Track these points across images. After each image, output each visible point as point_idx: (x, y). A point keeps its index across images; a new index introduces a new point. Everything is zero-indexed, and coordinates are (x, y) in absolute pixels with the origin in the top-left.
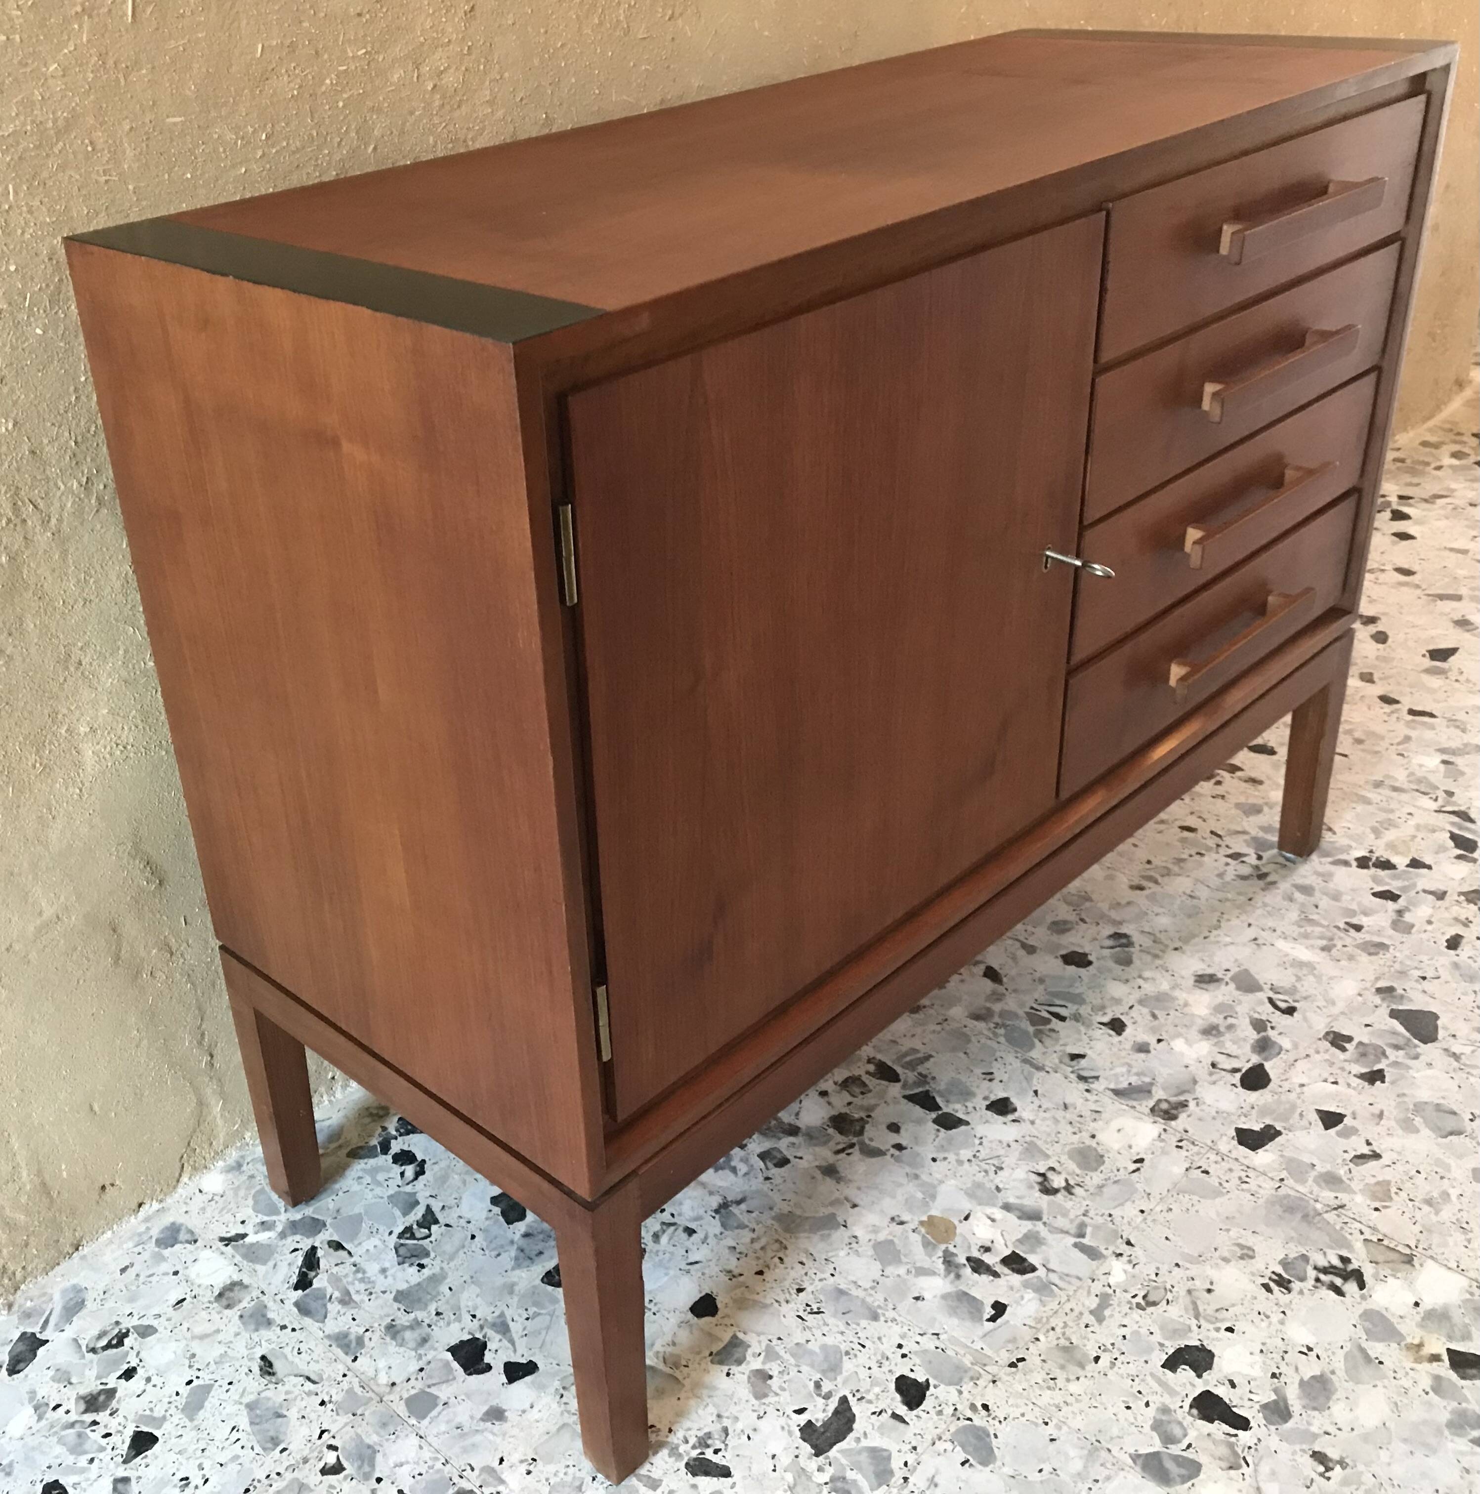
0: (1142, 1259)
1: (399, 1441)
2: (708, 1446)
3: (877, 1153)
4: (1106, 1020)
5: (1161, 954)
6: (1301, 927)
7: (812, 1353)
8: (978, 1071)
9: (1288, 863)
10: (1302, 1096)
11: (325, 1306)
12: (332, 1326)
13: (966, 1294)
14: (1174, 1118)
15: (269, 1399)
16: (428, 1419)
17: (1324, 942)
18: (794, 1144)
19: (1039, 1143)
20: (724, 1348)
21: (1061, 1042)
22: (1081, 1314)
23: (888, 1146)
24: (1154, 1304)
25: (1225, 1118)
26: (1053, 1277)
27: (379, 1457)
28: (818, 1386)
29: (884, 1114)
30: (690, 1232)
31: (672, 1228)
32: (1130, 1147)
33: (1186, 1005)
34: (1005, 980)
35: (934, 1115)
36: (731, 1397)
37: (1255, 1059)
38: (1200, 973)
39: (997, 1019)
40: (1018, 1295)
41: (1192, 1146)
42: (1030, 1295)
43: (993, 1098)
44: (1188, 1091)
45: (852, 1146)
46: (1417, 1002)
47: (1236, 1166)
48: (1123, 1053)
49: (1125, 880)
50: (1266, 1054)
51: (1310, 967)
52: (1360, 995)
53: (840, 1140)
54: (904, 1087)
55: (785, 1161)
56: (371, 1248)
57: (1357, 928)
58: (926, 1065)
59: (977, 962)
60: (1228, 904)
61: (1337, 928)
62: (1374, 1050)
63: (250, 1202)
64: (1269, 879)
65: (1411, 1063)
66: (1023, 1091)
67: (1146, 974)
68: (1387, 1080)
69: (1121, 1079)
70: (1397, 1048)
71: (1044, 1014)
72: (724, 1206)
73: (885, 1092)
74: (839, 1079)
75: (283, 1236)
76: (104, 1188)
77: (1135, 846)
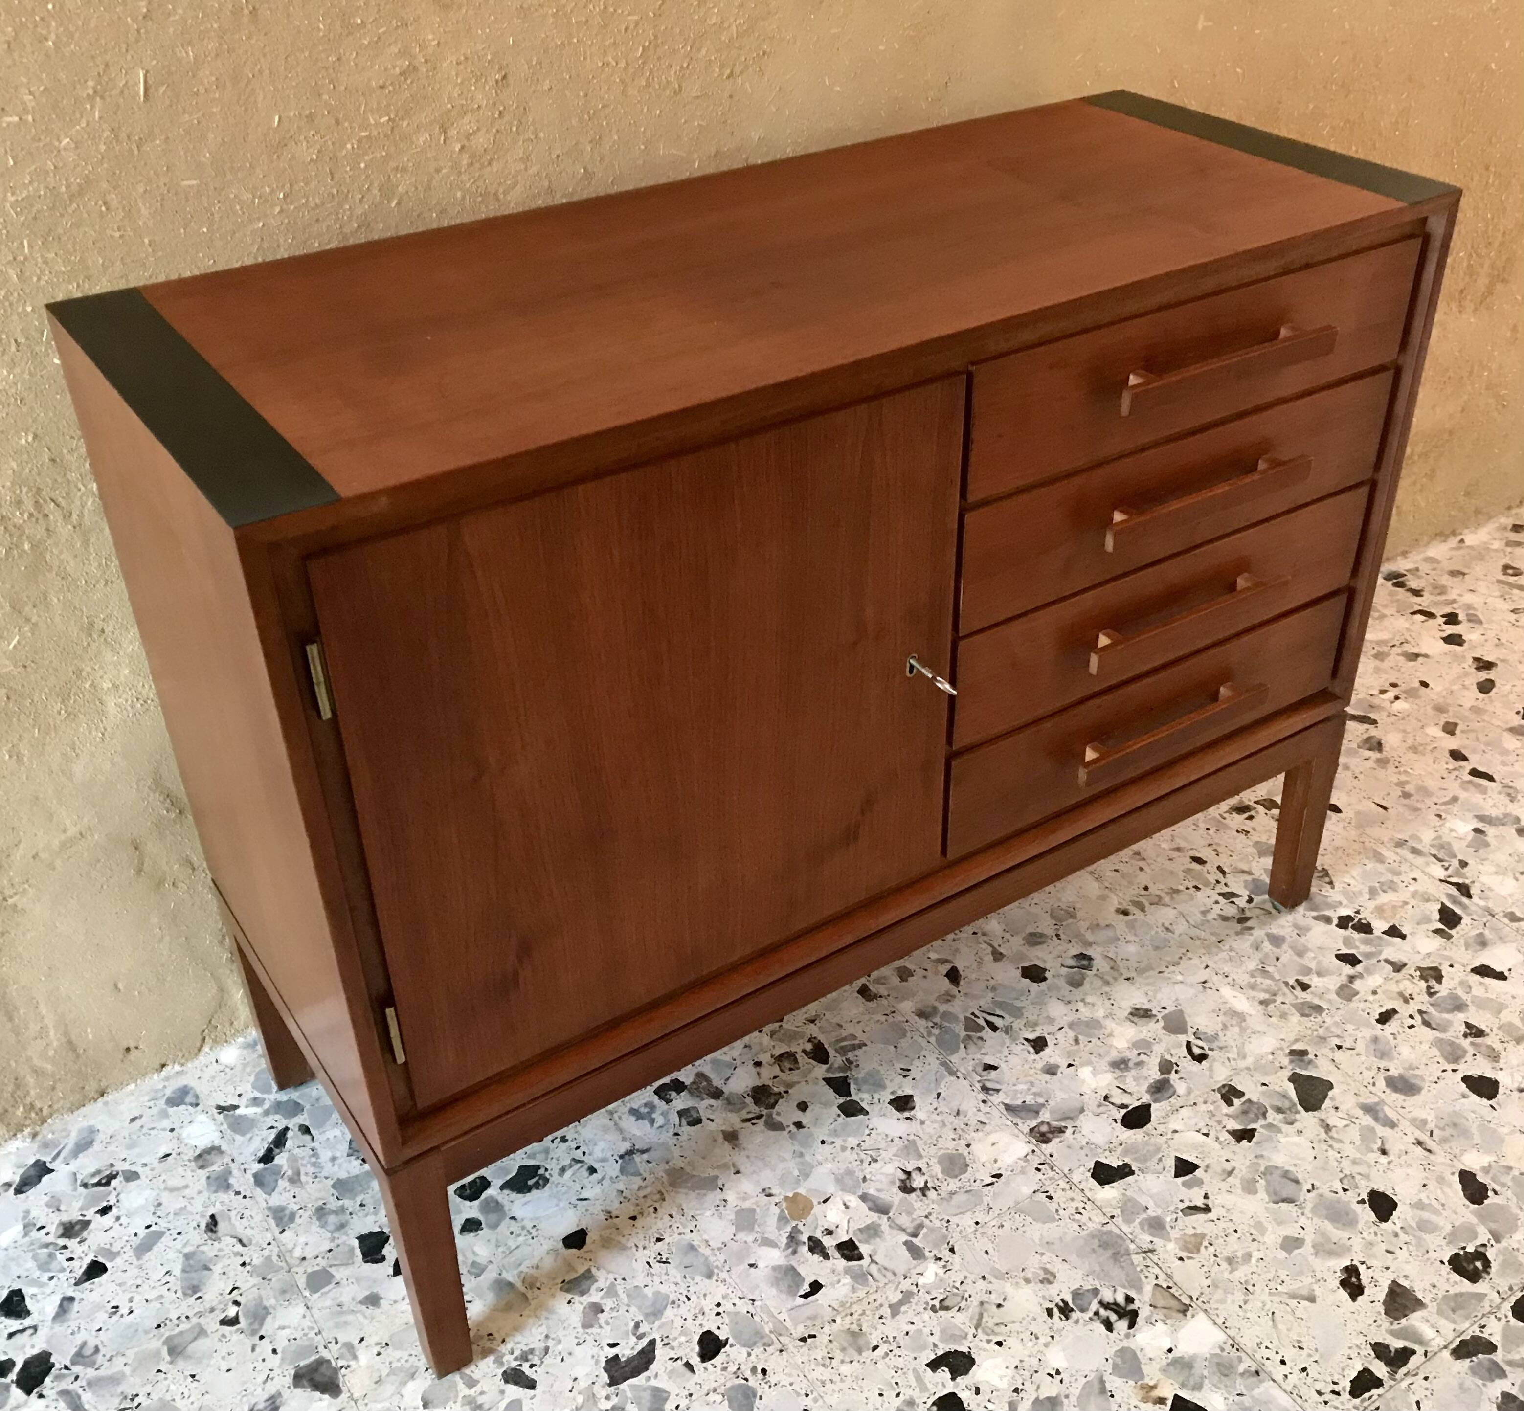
0: (956, 1267)
1: (290, 1308)
2: (527, 1360)
3: (778, 1127)
4: (1032, 1036)
5: (1112, 981)
6: (1253, 976)
7: (645, 1296)
8: (898, 1065)
9: (1273, 912)
10: (1170, 1142)
11: (277, 1181)
12: (276, 1200)
13: (793, 1269)
14: (1047, 1141)
15: (203, 1252)
16: (319, 1294)
17: (1267, 996)
18: (712, 1106)
19: (920, 1144)
20: (575, 1279)
21: (983, 1051)
22: (881, 1305)
23: (791, 1123)
24: (947, 1308)
25: (1091, 1150)
26: (874, 1269)
27: (269, 1319)
28: (637, 1326)
29: (799, 1093)
30: (592, 1170)
31: (579, 1165)
32: (996, 1161)
33: (1111, 1035)
34: (962, 982)
35: (841, 1100)
36: (563, 1322)
37: (1146, 1099)
38: (1138, 1006)
39: (937, 1019)
40: (836, 1279)
41: (1049, 1171)
42: (847, 1280)
43: (900, 1093)
44: (1072, 1118)
45: (760, 1117)
46: (1321, 1070)
47: (1078, 1196)
48: (1032, 1072)
49: (1116, 902)
50: (1158, 1095)
51: (1240, 1017)
52: (1273, 1053)
53: (753, 1108)
54: (828, 1070)
55: (698, 1121)
56: (331, 1137)
57: (1305, 987)
58: (857, 1052)
59: (946, 961)
60: (1198, 942)
61: (1286, 983)
62: (1258, 1109)
63: (252, 1079)
64: (1249, 924)
65: (1285, 1128)
66: (928, 1091)
67: (1089, 999)
68: (1254, 1140)
69: (1019, 1096)
70: (1279, 1110)
71: (981, 1022)
72: (630, 1153)
73: (810, 1071)
74: (778, 1052)
75: (267, 1113)
76: (128, 1049)
77: (1141, 869)
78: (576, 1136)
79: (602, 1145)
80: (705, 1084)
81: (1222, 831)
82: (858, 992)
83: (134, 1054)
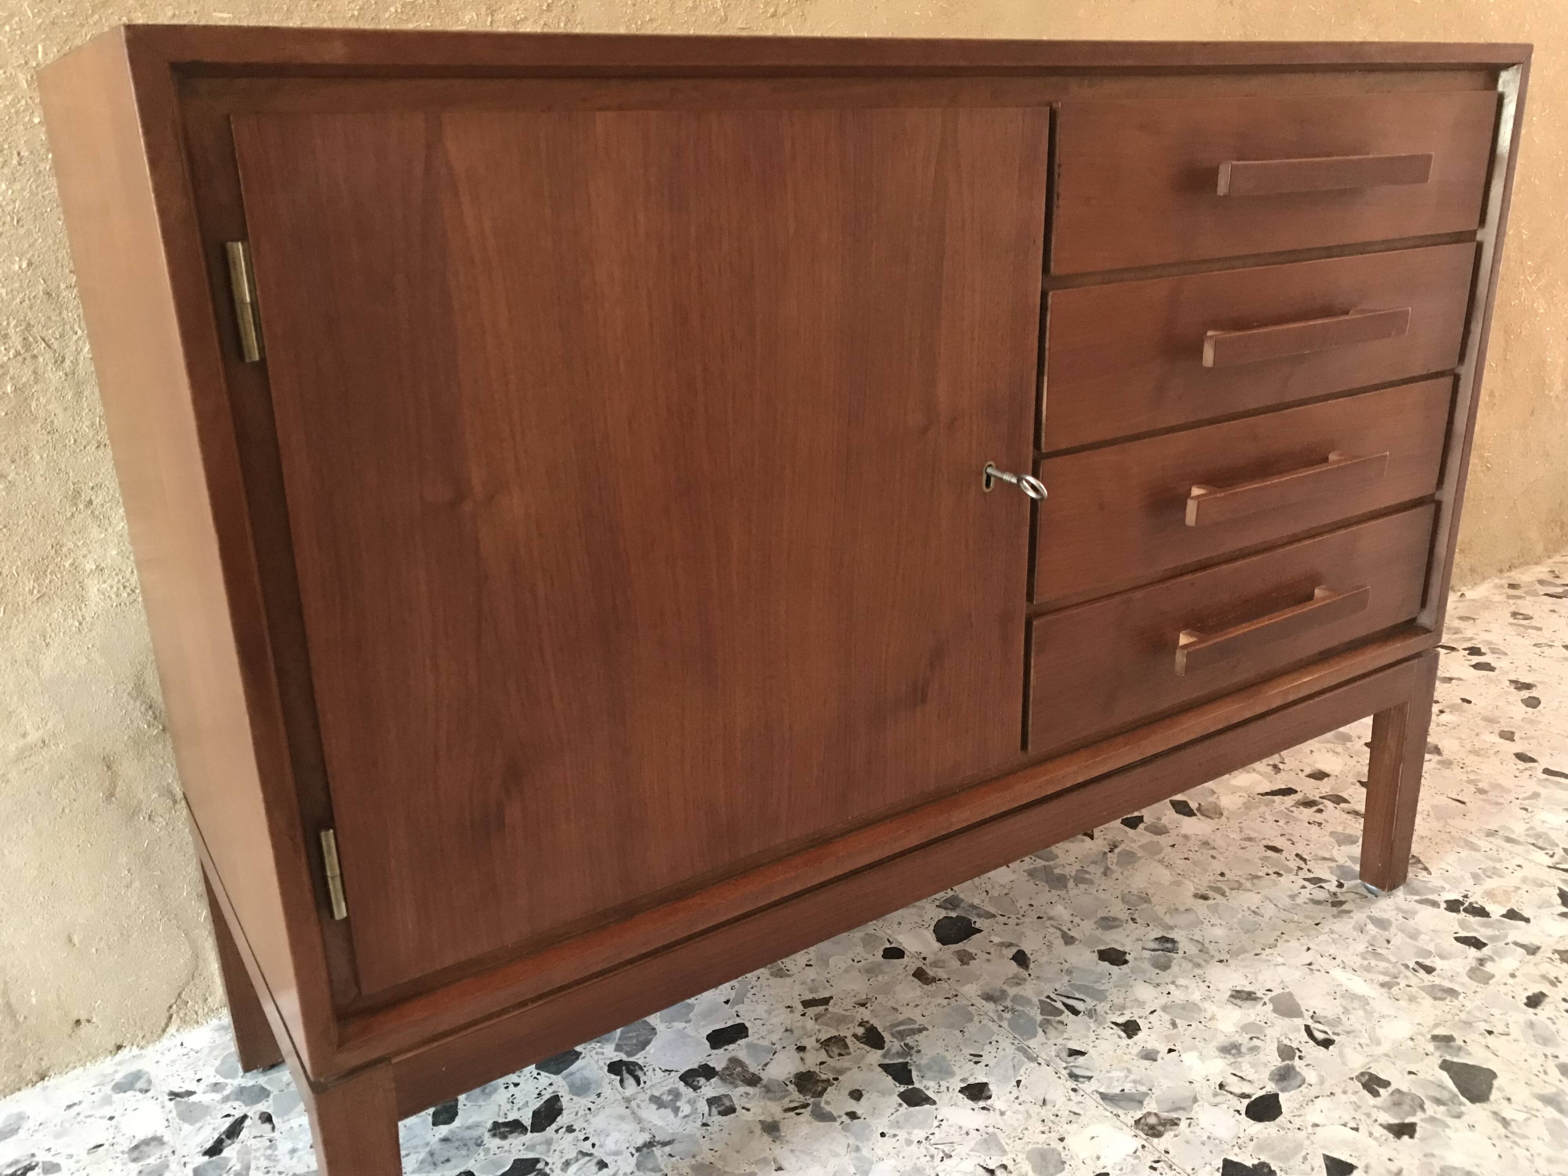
3: (828, 1117)
4: (1121, 1020)
5: (1203, 963)
6: (1364, 959)
8: (967, 1051)
9: (1369, 895)
10: (1312, 1137)
14: (1159, 1135)
17: (1387, 979)
18: (747, 1094)
19: (1001, 1136)
21: (1066, 1035)
23: (842, 1113)
25: (1216, 1145)
29: (852, 1079)
30: (602, 1165)
31: (587, 1158)
32: (1098, 1158)
33: (1212, 1018)
34: (1032, 965)
35: (902, 1089)
37: (1271, 1088)
38: (1238, 989)
39: (1008, 1003)
41: (1167, 1170)
43: (971, 1081)
44: (1184, 1109)
45: (805, 1106)
46: (1477, 1057)
48: (1126, 1058)
49: (1192, 889)
50: (1285, 1084)
51: (1363, 1000)
52: (1412, 1039)
53: (797, 1097)
54: (884, 1056)
55: (731, 1110)
56: (295, 1126)
57: (1429, 970)
58: (917, 1037)
59: (1010, 945)
60: (1292, 925)
61: (1407, 967)
62: (1413, 1100)
63: (218, 1063)
64: (1345, 907)
65: (1450, 1121)
66: (1006, 1079)
67: (1181, 981)
68: (1417, 1135)
69: (1115, 1083)
70: (1438, 1102)
71: (1059, 1005)
72: (649, 1145)
73: (863, 1057)
74: (824, 1037)
75: (226, 1099)
76: (78, 1022)
77: (1213, 857)
78: (585, 1125)
79: (615, 1135)
80: (739, 1069)
81: (1292, 823)
82: (914, 975)
83: (85, 1028)
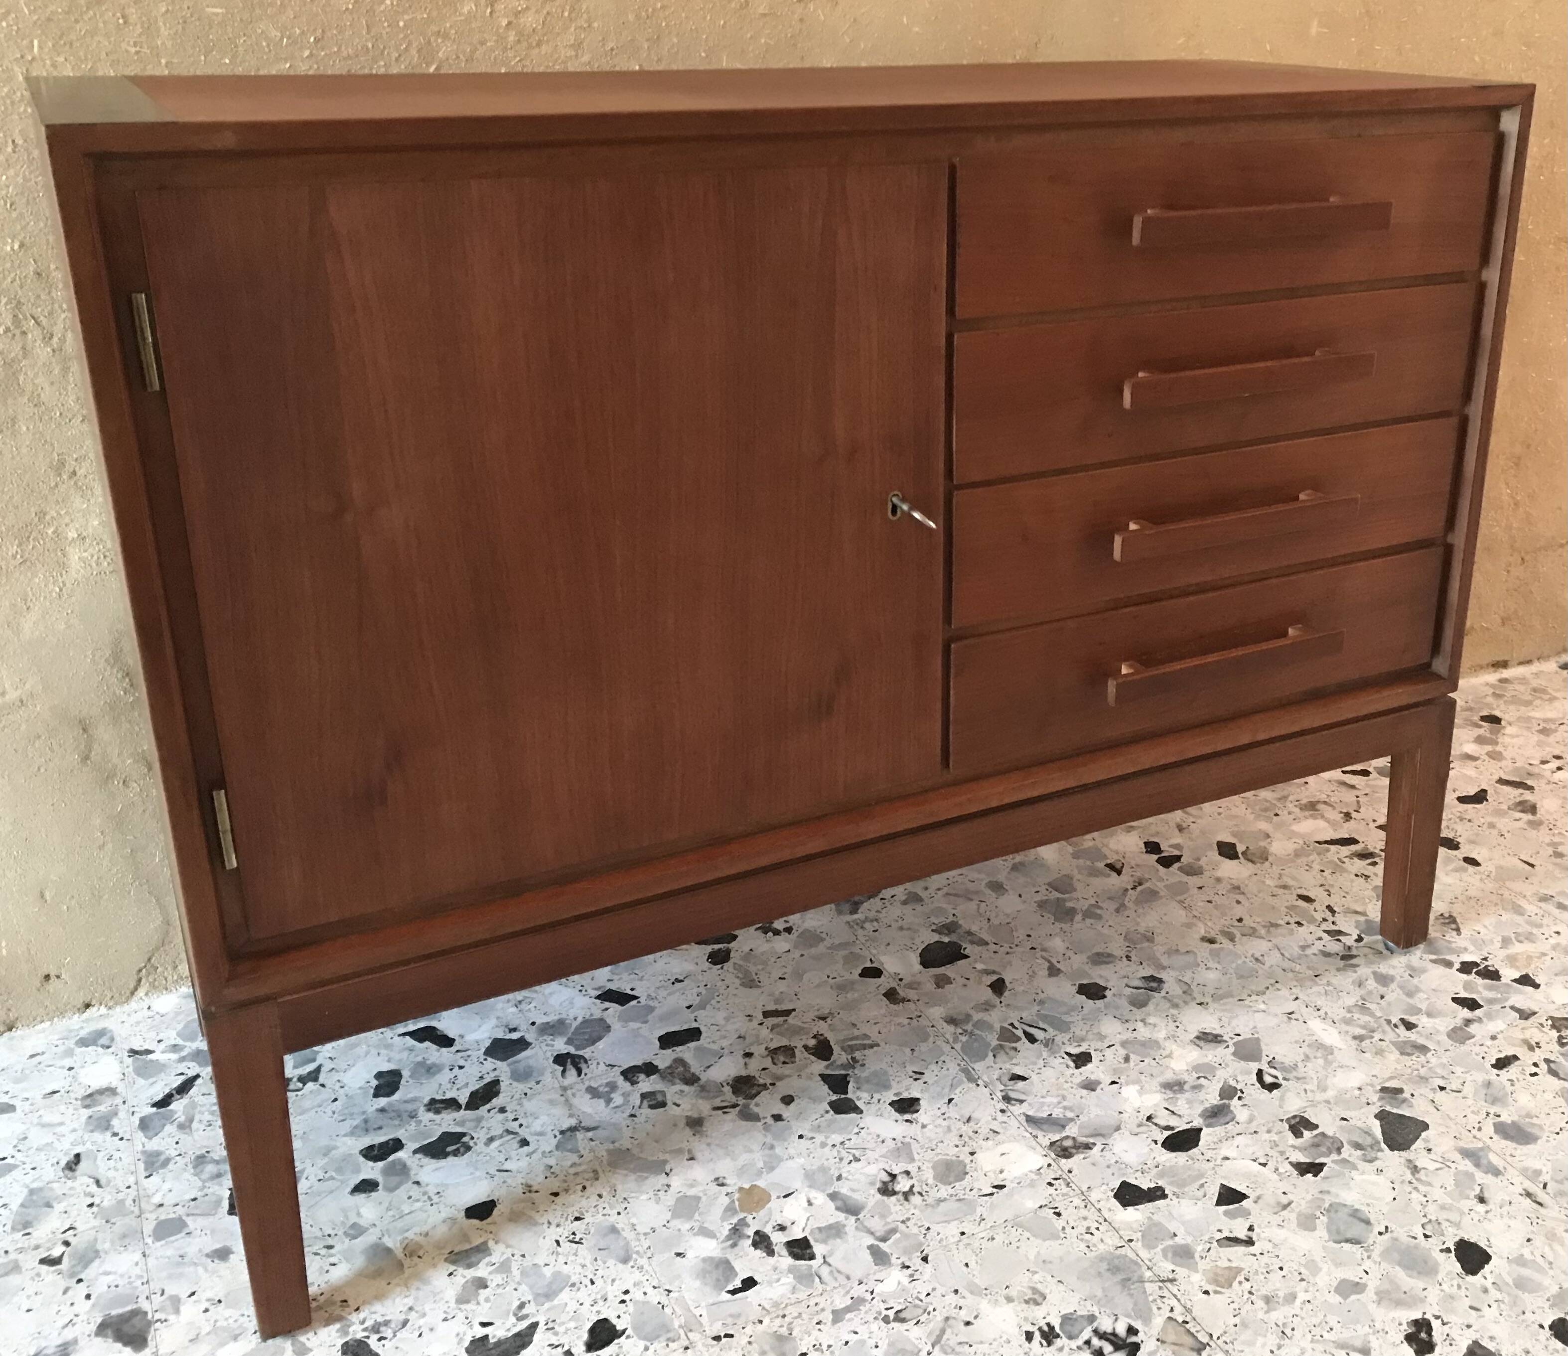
1: (124, 1254)
2: (378, 1332)
3: (753, 1118)
4: (1075, 1051)
5: (1182, 1004)
6: (1349, 1011)
7: (542, 1275)
8: (911, 1070)
9: (1384, 951)
10: (1217, 1169)
11: (165, 1125)
12: (155, 1145)
13: (728, 1263)
14: (1068, 1156)
15: (52, 1189)
16: (162, 1242)
17: (1363, 1030)
18: (684, 1093)
19: (915, 1147)
20: (468, 1251)
21: (1014, 1061)
22: (823, 1311)
23: (769, 1116)
24: (903, 1321)
25: (1119, 1170)
26: (824, 1271)
28: (522, 1306)
29: (789, 1085)
30: (524, 1143)
31: (512, 1136)
32: (1001, 1173)
33: (1169, 1056)
34: (1007, 994)
35: (834, 1097)
36: (435, 1295)
37: (1198, 1123)
38: (1207, 1031)
39: (969, 1027)
40: (775, 1278)
41: (1064, 1187)
42: (789, 1280)
43: (905, 1095)
44: (1103, 1136)
45: (735, 1107)
46: (1416, 1110)
47: (1094, 1216)
48: (1066, 1086)
49: (1202, 931)
50: (1212, 1121)
51: (1328, 1051)
52: (1360, 1089)
53: (729, 1098)
54: (827, 1067)
55: (662, 1105)
57: (1409, 1026)
58: (866, 1052)
59: (993, 973)
60: (1291, 975)
61: (1389, 1022)
62: (1333, 1143)
64: (1354, 961)
65: (1362, 1165)
66: (940, 1095)
67: (1151, 1020)
68: (1322, 1174)
69: (1046, 1108)
70: (1358, 1147)
71: (1019, 1033)
72: (573, 1130)
73: (806, 1066)
74: (773, 1046)
75: (181, 1060)
77: (1238, 902)
78: (518, 1108)
79: (542, 1119)
80: (681, 1069)
81: (1338, 874)
82: (884, 994)
83: (54, 983)
